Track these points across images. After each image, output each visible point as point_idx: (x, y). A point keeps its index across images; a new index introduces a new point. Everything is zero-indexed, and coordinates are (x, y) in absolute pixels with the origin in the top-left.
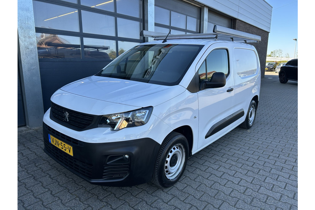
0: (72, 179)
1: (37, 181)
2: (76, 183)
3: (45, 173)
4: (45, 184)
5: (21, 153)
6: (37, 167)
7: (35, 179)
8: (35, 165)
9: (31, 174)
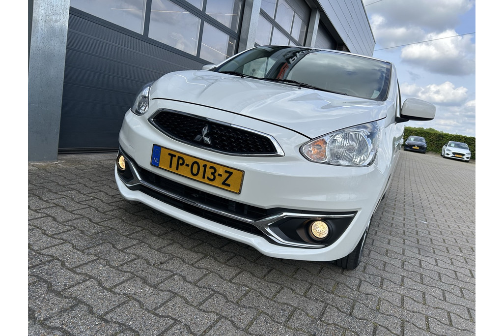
0: (246, 286)
1: (162, 291)
2: (268, 298)
3: (160, 269)
4: (190, 299)
5: (49, 216)
6: (126, 253)
7: (150, 285)
8: (114, 247)
9: (125, 272)
